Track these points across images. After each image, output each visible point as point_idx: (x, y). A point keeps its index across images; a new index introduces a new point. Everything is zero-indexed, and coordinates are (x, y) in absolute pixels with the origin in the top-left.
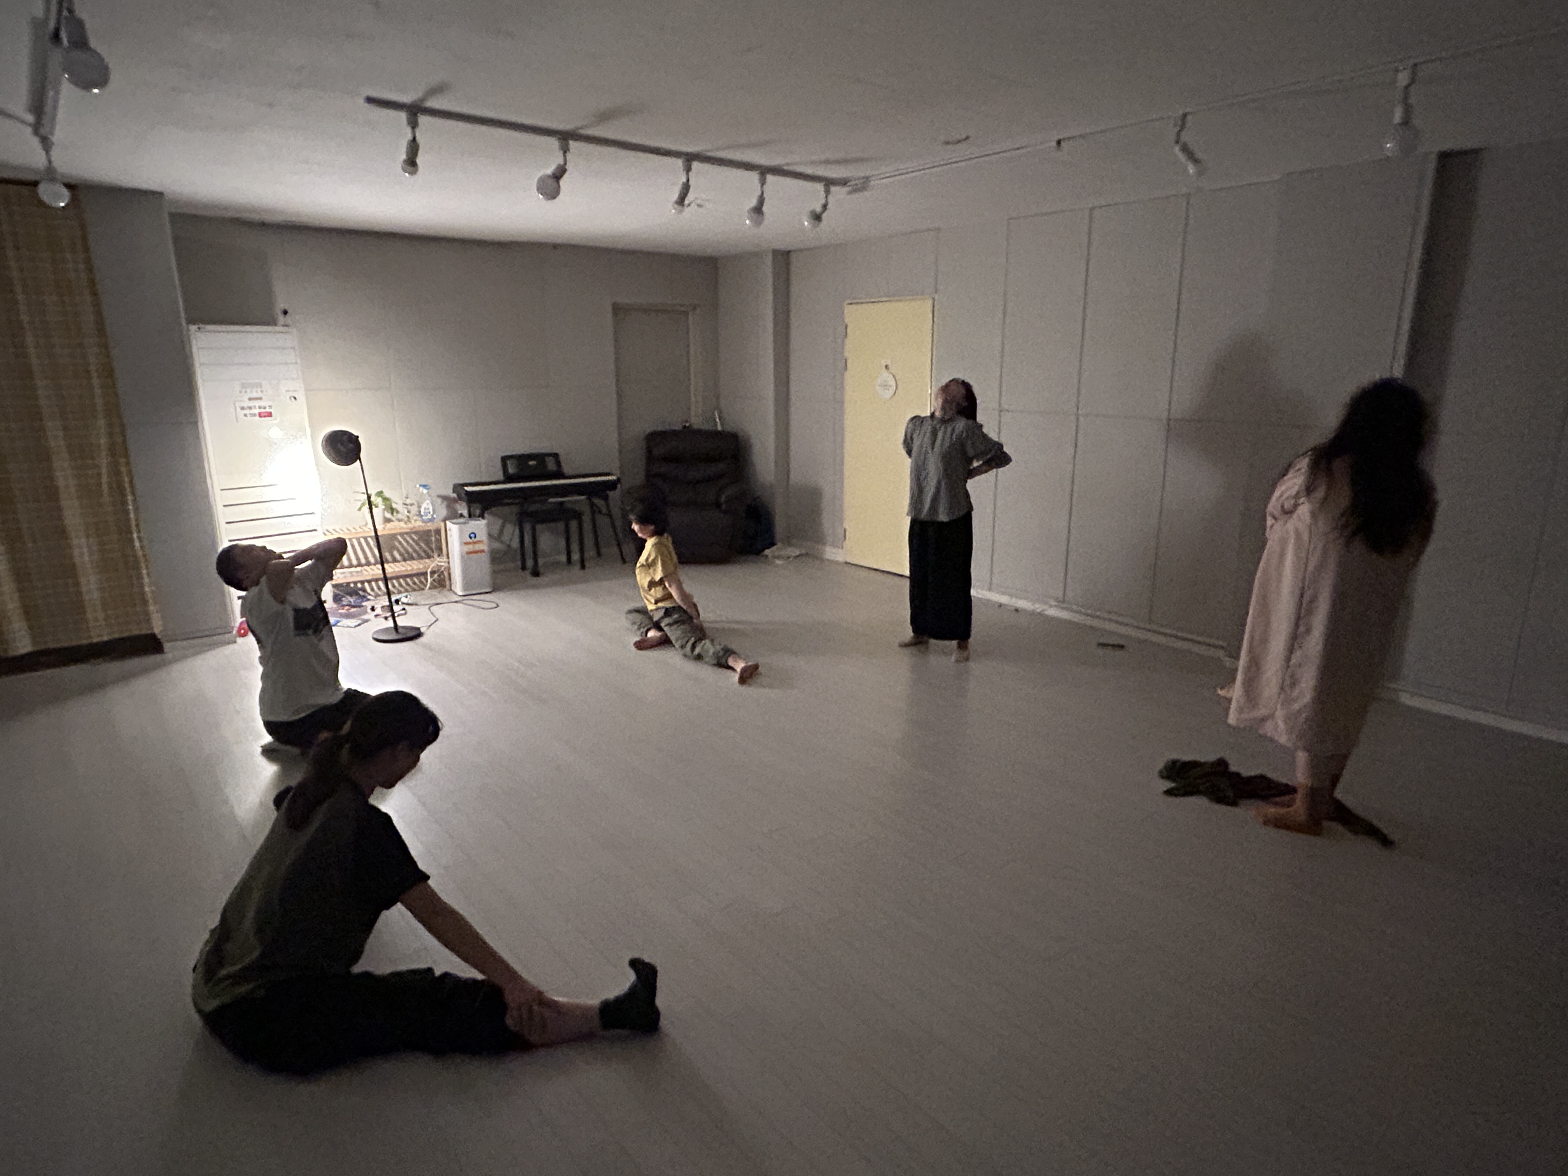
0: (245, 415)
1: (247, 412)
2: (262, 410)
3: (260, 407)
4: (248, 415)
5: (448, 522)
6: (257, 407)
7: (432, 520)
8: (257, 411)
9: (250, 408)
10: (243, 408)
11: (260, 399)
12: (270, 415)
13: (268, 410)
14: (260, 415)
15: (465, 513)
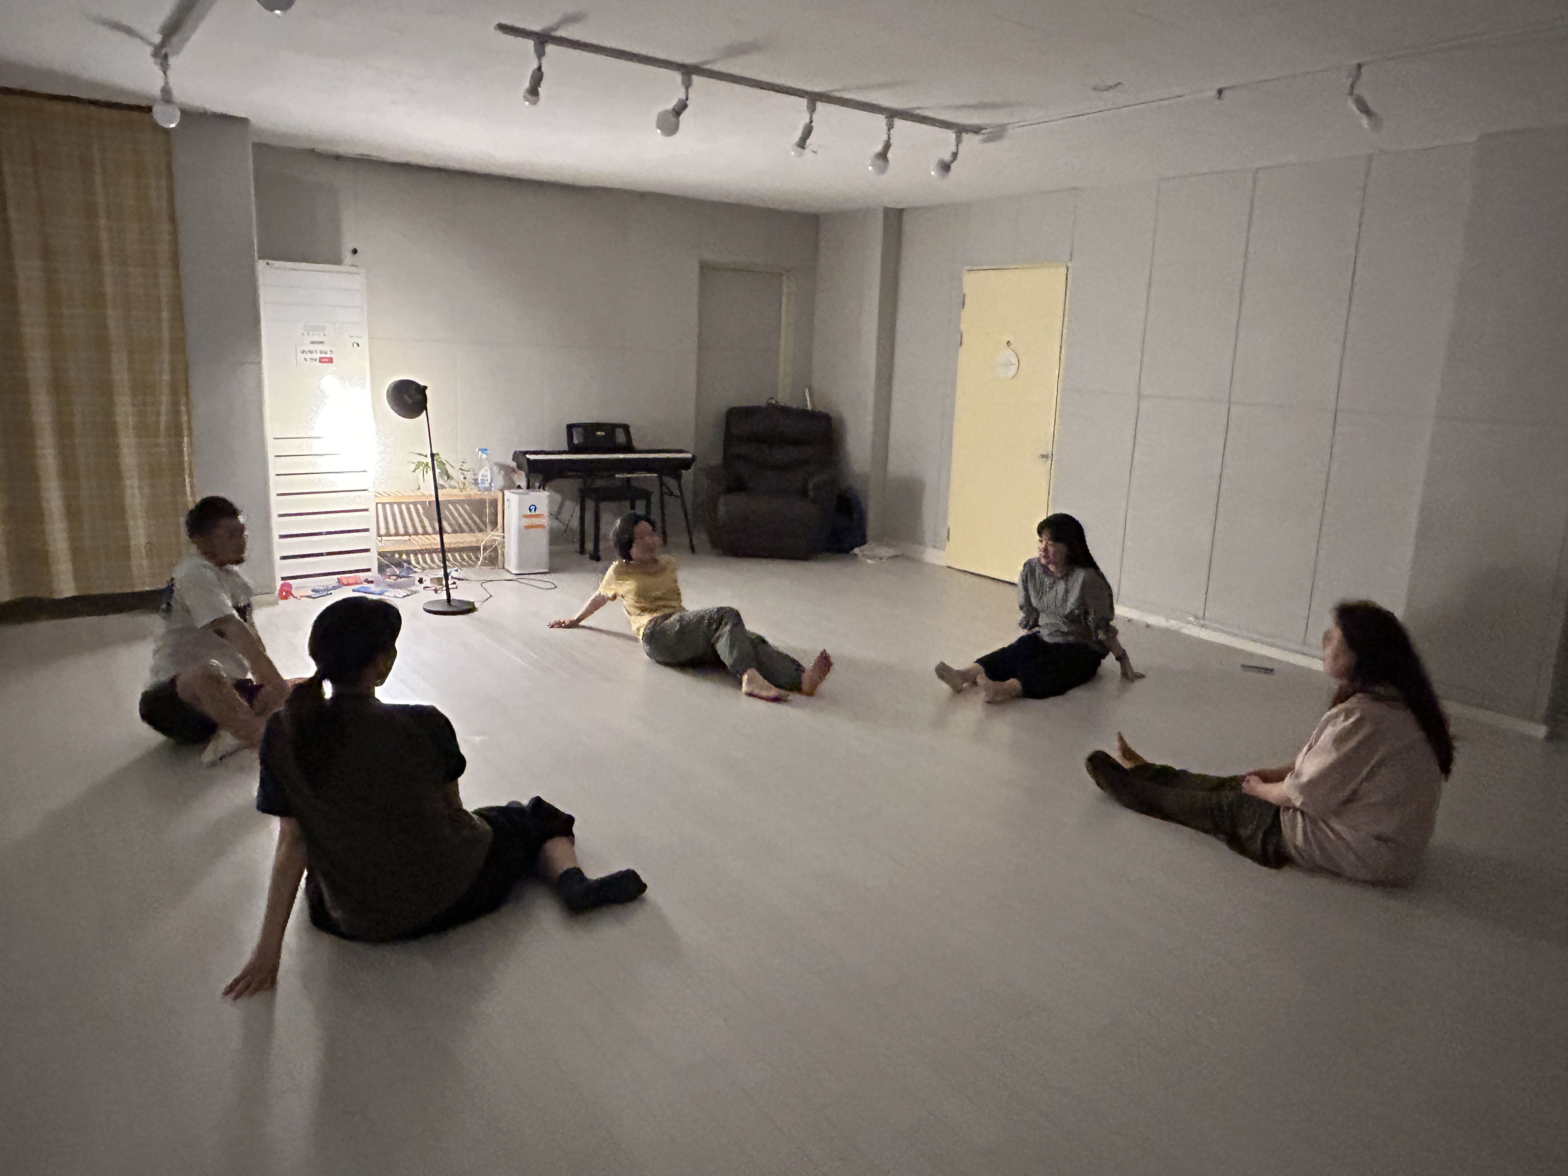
0: (306, 360)
1: (309, 356)
2: (323, 355)
3: (321, 352)
4: (308, 360)
5: (506, 492)
6: (319, 352)
7: (489, 489)
8: (317, 356)
9: (311, 352)
10: (303, 352)
11: (321, 343)
12: (330, 360)
13: (328, 355)
14: (321, 360)
15: (524, 484)
